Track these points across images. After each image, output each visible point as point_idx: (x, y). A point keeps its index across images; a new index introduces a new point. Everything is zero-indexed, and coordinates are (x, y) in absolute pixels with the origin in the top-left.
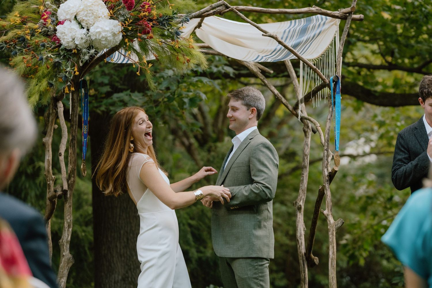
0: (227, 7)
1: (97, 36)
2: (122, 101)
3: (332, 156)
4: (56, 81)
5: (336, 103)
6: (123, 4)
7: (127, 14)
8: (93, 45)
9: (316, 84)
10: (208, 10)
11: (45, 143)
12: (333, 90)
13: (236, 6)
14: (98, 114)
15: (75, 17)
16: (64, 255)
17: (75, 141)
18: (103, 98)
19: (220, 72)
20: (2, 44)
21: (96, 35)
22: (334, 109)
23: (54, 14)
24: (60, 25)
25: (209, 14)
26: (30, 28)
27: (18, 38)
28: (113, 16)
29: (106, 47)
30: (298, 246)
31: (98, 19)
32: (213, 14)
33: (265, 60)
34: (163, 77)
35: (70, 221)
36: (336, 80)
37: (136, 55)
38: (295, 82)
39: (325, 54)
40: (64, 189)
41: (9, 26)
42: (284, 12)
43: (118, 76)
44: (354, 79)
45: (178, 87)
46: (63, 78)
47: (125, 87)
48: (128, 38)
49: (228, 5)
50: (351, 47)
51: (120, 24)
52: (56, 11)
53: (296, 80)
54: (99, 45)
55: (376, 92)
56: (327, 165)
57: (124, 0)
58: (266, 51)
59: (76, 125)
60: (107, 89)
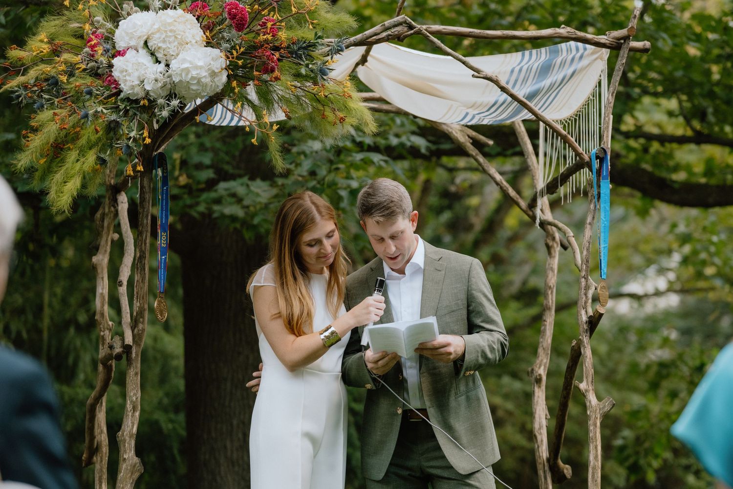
0: (411, 27)
1: (183, 76)
2: (234, 195)
3: (594, 288)
4: (111, 154)
5: (602, 195)
6: (228, 20)
7: (235, 37)
8: (176, 93)
9: (568, 162)
10: (378, 32)
11: (96, 265)
12: (597, 172)
13: (427, 26)
14: (194, 218)
15: (146, 43)
16: (125, 459)
17: (145, 260)
18: (202, 190)
19: (402, 145)
20: (18, 90)
21: (181, 75)
22: (598, 207)
23: (109, 38)
24: (118, 56)
25: (379, 39)
26: (66, 62)
27: (46, 80)
28: (211, 41)
29: (199, 95)
30: (536, 447)
31: (185, 47)
32: (388, 39)
33: (479, 120)
34: (304, 153)
35: (137, 399)
36: (601, 156)
37: (252, 111)
38: (531, 161)
39: (583, 111)
40: (125, 343)
41: (31, 59)
42: (512, 36)
43: (228, 153)
44: (637, 161)
45: (330, 170)
46: (123, 150)
47: (242, 172)
48: (237, 80)
49: (413, 23)
50: (631, 104)
51: (223, 55)
52: (112, 33)
53: (534, 157)
54: (185, 92)
55: (674, 181)
56: (585, 303)
57: (229, 14)
58: (480, 105)
59: (147, 231)
60: (209, 174)
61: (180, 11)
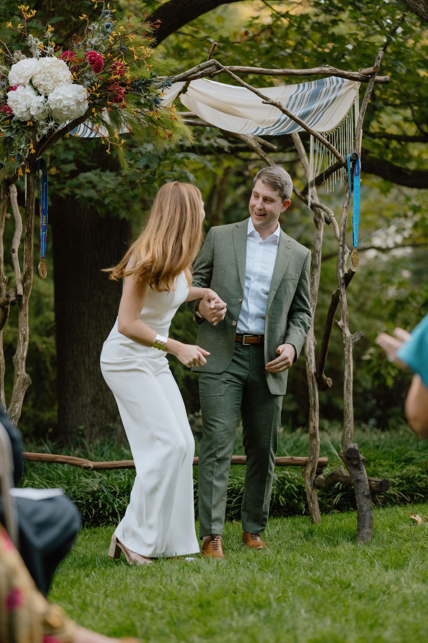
0: (219, 68)
1: (58, 104)
2: (90, 182)
3: (348, 254)
4: (7, 161)
5: (354, 187)
6: (89, 64)
7: (94, 77)
8: (53, 117)
9: (330, 163)
10: (195, 71)
12: (351, 171)
13: (230, 67)
14: (61, 198)
15: (31, 81)
16: (18, 374)
17: (31, 235)
18: (67, 178)
19: (212, 146)
21: (56, 104)
22: (352, 195)
23: (4, 77)
24: (11, 91)
25: (196, 77)
28: (77, 79)
29: (68, 118)
30: (307, 365)
31: (58, 84)
32: (201, 76)
33: (267, 132)
34: (141, 153)
35: (26, 332)
36: (354, 159)
37: (105, 128)
38: (304, 160)
39: (341, 126)
40: (18, 294)
42: (290, 73)
43: (85, 151)
44: (381, 155)
45: (159, 165)
46: (16, 158)
47: (95, 164)
48: (95, 107)
49: (220, 64)
50: (376, 113)
51: (85, 89)
52: (7, 73)
53: (306, 158)
54: (59, 116)
55: (407, 170)
56: (342, 264)
57: (90, 60)
58: (268, 122)
59: (32, 214)
60: (71, 167)
61: (55, 58)
